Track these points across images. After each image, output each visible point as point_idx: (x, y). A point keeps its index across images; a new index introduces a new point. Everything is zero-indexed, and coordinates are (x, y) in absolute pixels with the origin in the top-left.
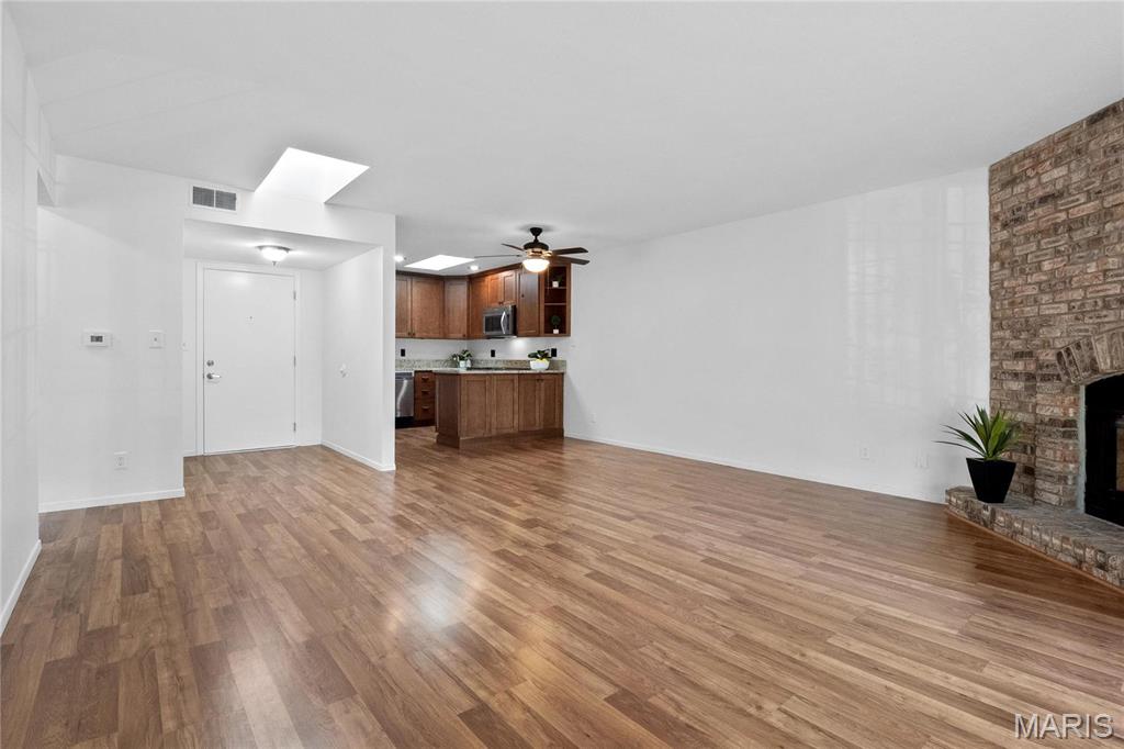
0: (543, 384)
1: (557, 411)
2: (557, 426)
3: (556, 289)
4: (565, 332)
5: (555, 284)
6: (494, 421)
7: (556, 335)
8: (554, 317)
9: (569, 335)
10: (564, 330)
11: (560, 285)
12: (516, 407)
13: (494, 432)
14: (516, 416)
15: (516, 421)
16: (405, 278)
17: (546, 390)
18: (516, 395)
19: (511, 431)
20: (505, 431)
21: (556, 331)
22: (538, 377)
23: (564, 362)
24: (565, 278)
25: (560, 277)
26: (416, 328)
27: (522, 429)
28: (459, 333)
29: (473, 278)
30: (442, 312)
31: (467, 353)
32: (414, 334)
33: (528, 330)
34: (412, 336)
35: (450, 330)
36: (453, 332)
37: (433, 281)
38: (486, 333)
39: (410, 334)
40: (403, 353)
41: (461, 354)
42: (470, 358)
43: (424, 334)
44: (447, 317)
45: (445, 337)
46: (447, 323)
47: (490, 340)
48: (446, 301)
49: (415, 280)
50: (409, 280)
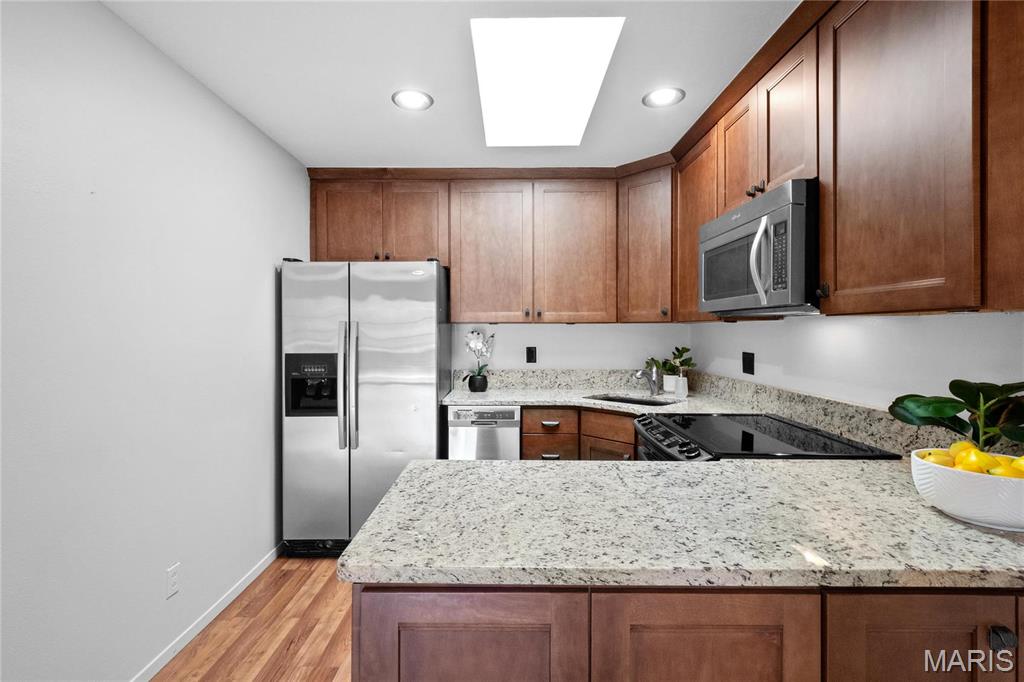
16: (515, 186)
26: (544, 300)
28: (654, 306)
29: (683, 156)
30: (612, 256)
31: (686, 356)
32: (539, 314)
33: (895, 279)
34: (534, 317)
35: (633, 301)
36: (637, 307)
37: (586, 185)
38: (706, 305)
39: (527, 314)
40: (531, 355)
41: (670, 357)
42: (686, 368)
43: (566, 314)
44: (623, 270)
45: (619, 319)
46: (623, 284)
47: (739, 323)
48: (621, 228)
49: (540, 187)
50: (527, 187)
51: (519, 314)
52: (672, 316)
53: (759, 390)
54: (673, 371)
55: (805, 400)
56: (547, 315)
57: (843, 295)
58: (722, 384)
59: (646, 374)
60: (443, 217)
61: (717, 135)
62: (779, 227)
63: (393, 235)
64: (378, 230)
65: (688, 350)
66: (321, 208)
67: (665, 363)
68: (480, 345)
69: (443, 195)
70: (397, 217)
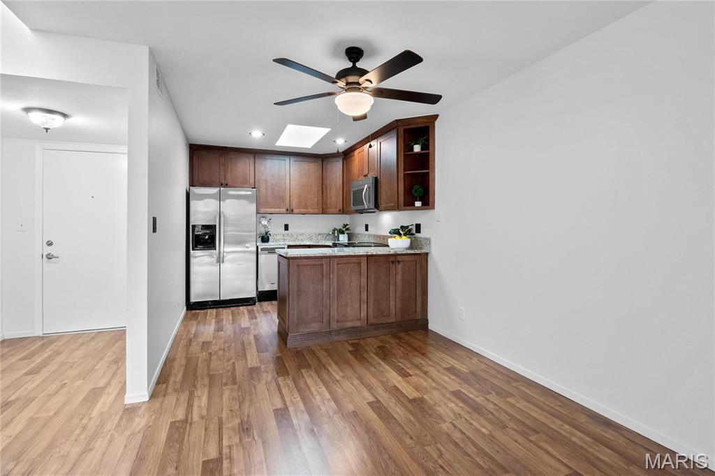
0: (399, 267)
1: (419, 299)
2: (419, 316)
3: (417, 154)
4: (428, 205)
5: (417, 148)
6: (334, 313)
7: (418, 209)
8: (416, 187)
9: (433, 208)
10: (427, 202)
11: (422, 149)
12: (364, 296)
13: (334, 326)
14: (364, 306)
15: (364, 314)
16: (282, 158)
17: (403, 273)
18: (364, 280)
19: (358, 324)
20: (349, 324)
21: (418, 204)
22: (394, 258)
23: (428, 240)
24: (427, 140)
25: (422, 140)
26: (294, 204)
27: (372, 320)
28: (336, 208)
29: (347, 154)
30: (320, 188)
31: (347, 227)
32: (292, 210)
33: (388, 203)
34: (290, 211)
35: (329, 205)
36: (330, 208)
37: (310, 160)
38: (353, 208)
39: (287, 210)
40: (286, 227)
41: (341, 227)
42: (348, 232)
43: (303, 210)
44: (325, 194)
45: (324, 212)
46: (325, 199)
47: (364, 214)
48: (324, 178)
49: (293, 159)
50: (287, 159)
51: (284, 210)
52: (343, 211)
53: (369, 236)
54: (343, 233)
55: (380, 236)
56: (295, 211)
57: (382, 206)
58: (359, 236)
59: (334, 233)
60: (252, 169)
61: (356, 152)
62: (369, 188)
63: (229, 176)
64: (222, 172)
65: (347, 225)
66: (195, 162)
67: (340, 230)
68: (266, 223)
69: (252, 160)
70: (231, 167)
